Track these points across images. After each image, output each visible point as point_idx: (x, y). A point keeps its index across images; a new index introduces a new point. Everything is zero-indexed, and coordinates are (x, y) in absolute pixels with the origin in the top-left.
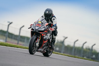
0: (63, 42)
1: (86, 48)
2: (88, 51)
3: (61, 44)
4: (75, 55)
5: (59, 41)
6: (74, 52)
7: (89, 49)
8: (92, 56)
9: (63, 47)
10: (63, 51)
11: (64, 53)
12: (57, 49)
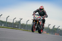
0: (19, 22)
3: (18, 23)
4: (27, 29)
5: (17, 21)
6: (27, 27)
9: (20, 25)
10: (20, 27)
12: (16, 26)
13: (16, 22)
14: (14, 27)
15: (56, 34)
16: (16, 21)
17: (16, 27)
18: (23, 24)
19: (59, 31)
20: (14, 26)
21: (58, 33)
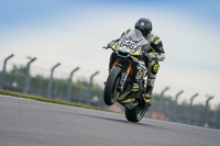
0: (26, 70)
1: (79, 82)
2: (83, 87)
3: (22, 74)
5: (18, 67)
7: (85, 83)
8: (92, 97)
9: (28, 82)
10: (27, 88)
11: (29, 93)
12: (15, 85)
13: (13, 71)
14: (5, 88)
15: (155, 115)
16: (15, 67)
17: (13, 89)
18: (38, 76)
19: (167, 103)
20: (7, 84)
21: (163, 112)
